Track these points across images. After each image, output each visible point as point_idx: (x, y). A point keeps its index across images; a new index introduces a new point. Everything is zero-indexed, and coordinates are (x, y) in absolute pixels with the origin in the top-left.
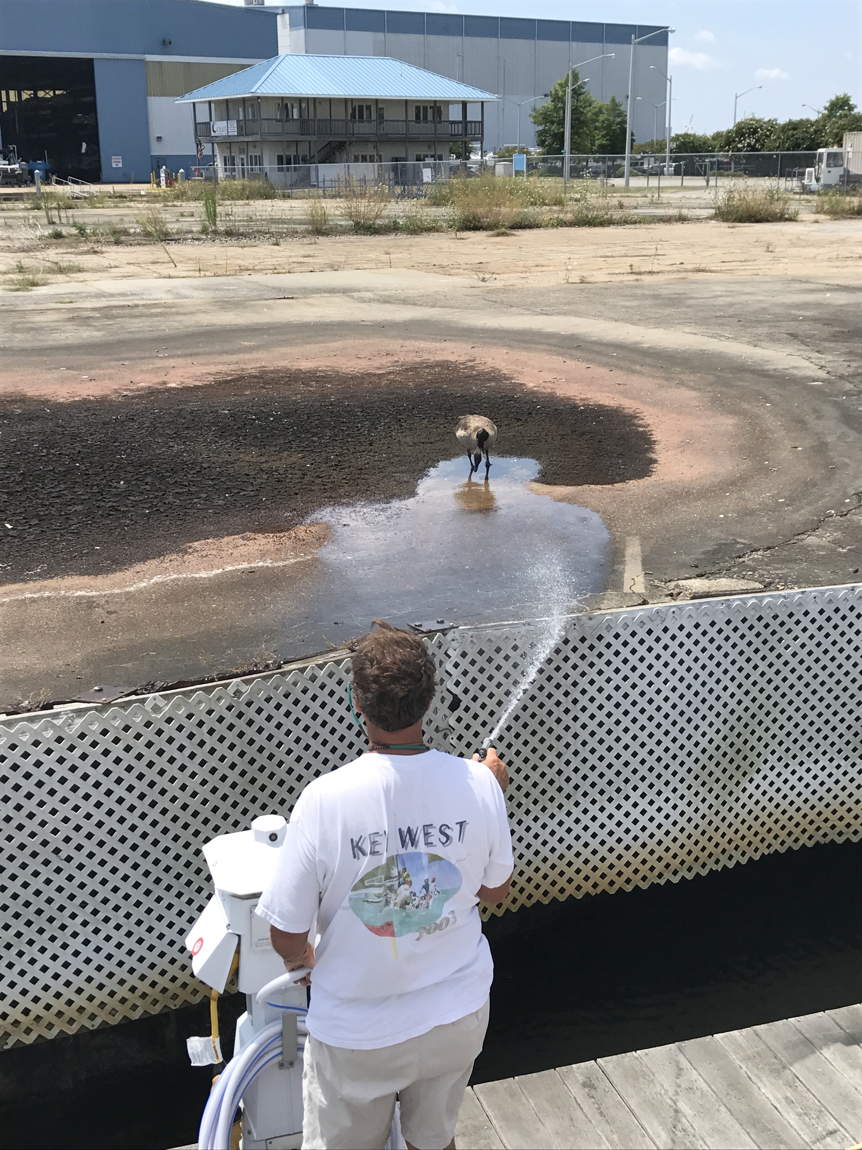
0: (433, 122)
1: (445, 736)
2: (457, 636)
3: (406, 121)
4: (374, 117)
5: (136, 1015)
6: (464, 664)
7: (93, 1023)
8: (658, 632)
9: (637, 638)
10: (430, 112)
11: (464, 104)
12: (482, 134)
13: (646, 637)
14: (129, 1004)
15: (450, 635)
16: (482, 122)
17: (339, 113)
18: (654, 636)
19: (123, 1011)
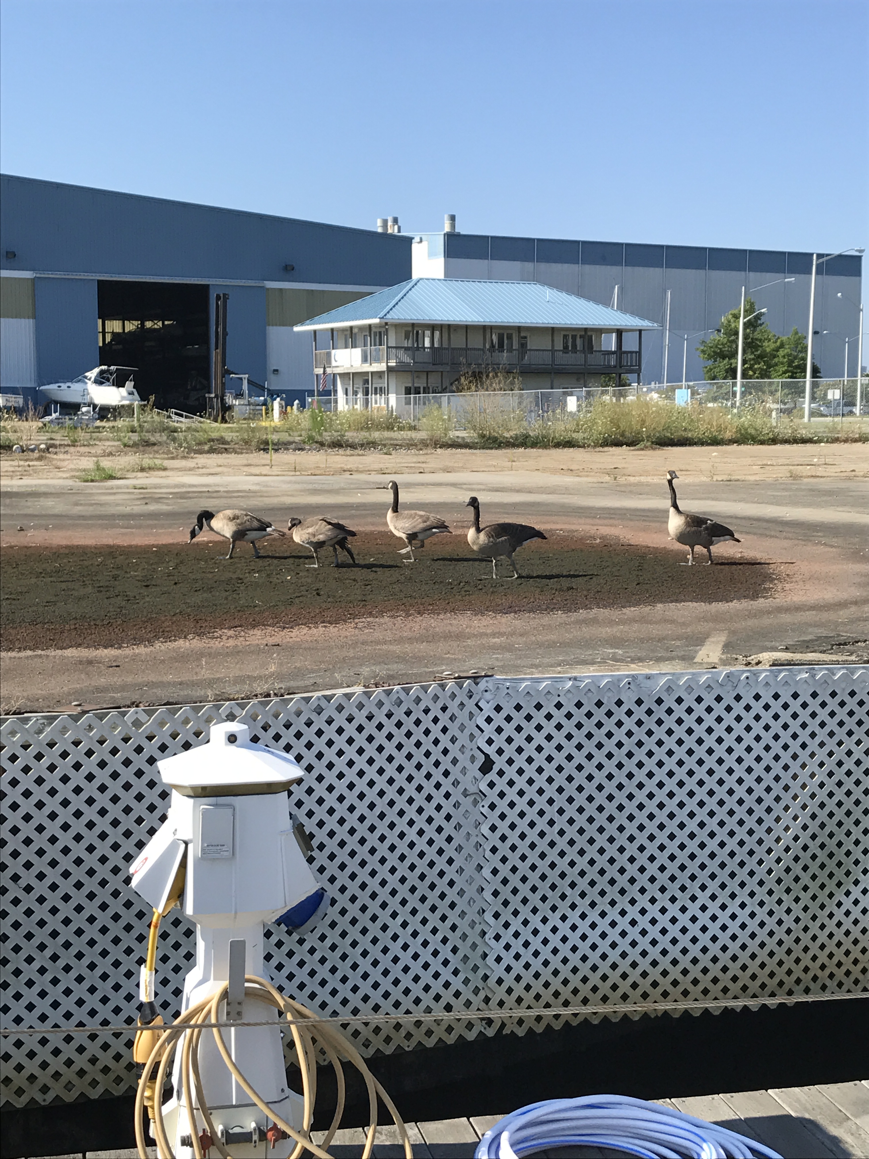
0: (583, 351)
1: (475, 803)
2: (491, 686)
3: (553, 351)
4: (515, 346)
5: (95, 1094)
6: (499, 720)
7: (45, 1097)
8: (728, 699)
9: (704, 705)
10: (579, 341)
11: (619, 333)
12: (640, 366)
13: (714, 704)
14: (88, 1078)
15: (483, 684)
16: (639, 353)
17: (475, 341)
18: (724, 704)
19: (81, 1086)
